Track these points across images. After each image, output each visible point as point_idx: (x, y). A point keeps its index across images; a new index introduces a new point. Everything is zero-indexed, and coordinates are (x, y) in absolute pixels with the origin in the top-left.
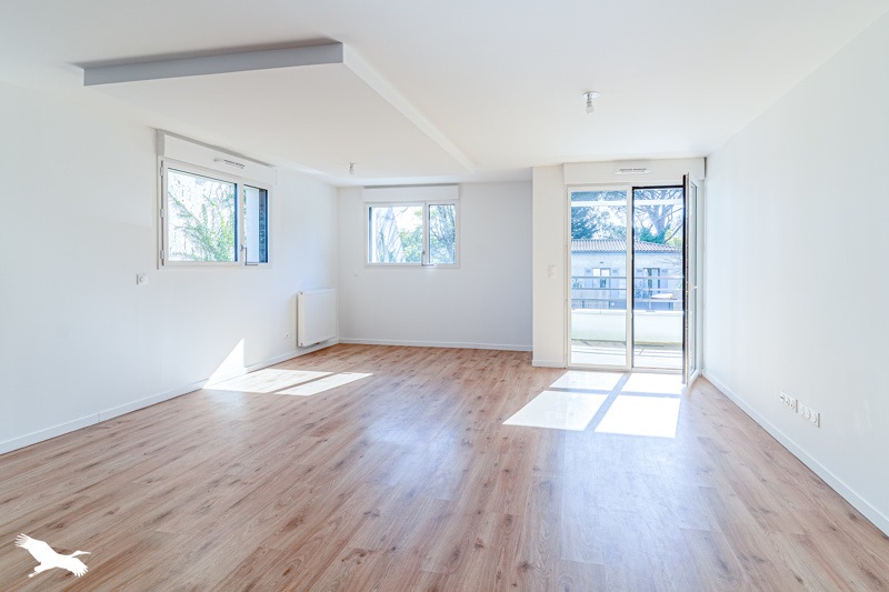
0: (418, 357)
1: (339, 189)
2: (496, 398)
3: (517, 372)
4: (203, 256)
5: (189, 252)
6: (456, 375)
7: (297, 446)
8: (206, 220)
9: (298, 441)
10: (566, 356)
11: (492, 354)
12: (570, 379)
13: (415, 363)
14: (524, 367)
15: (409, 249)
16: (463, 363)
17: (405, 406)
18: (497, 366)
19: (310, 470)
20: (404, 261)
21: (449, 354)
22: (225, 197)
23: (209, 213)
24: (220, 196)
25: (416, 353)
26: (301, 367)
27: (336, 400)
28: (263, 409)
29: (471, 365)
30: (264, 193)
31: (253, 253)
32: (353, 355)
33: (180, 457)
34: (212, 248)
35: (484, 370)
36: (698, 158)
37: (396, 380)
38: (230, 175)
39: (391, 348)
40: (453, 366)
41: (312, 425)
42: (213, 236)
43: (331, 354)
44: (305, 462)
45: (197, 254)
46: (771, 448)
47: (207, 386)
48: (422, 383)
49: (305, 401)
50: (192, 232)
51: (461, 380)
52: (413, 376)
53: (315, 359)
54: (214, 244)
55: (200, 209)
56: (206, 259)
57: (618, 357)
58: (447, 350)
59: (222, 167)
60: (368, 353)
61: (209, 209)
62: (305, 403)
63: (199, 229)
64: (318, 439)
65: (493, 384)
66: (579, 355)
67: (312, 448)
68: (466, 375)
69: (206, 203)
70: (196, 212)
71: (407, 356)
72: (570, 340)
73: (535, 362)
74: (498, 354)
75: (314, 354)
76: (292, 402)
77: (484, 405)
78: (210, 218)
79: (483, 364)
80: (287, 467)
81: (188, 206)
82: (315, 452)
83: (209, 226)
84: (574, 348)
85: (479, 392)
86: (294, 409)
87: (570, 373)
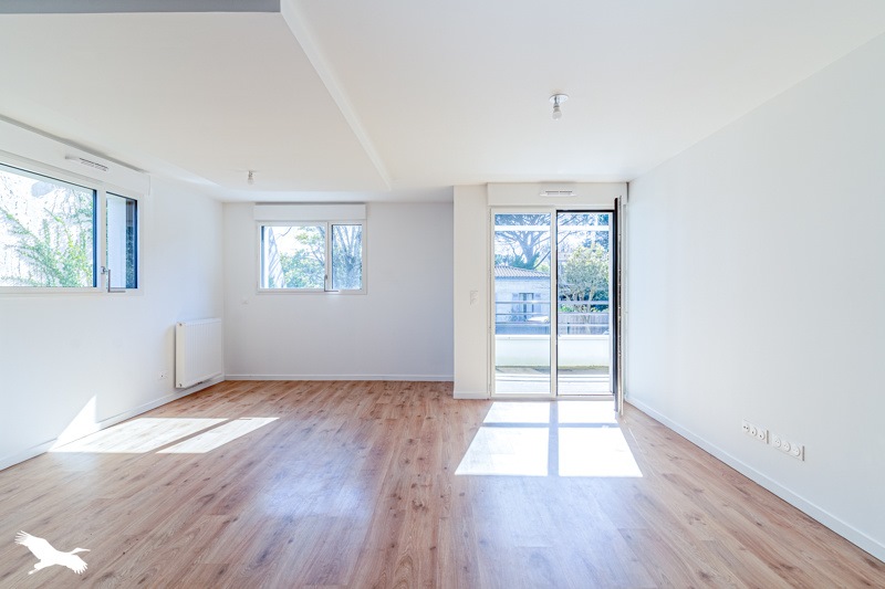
0: (324, 393)
1: (225, 205)
2: (430, 440)
3: (441, 407)
4: (44, 281)
5: (25, 276)
6: (375, 414)
7: (196, 532)
8: (47, 238)
9: (196, 526)
10: (490, 386)
11: (404, 386)
12: (497, 412)
13: (323, 402)
14: (445, 400)
15: (291, 273)
16: (377, 399)
17: (326, 459)
18: (415, 398)
19: (221, 572)
20: (285, 287)
21: (357, 390)
22: (73, 212)
23: (52, 231)
24: (67, 211)
25: (318, 389)
26: (181, 413)
27: (237, 458)
28: (137, 478)
29: (387, 400)
30: (132, 204)
31: (119, 276)
32: (244, 395)
33: (15, 570)
34: (56, 272)
35: (403, 406)
36: (621, 183)
37: (306, 424)
38: (87, 178)
39: (289, 385)
40: (366, 403)
41: (212, 497)
42: (57, 257)
43: (218, 395)
44: (212, 557)
45: (36, 279)
46: (740, 483)
47: (54, 448)
48: (338, 427)
49: (196, 462)
50: (29, 252)
51: (383, 420)
52: (324, 418)
53: (198, 402)
54: (59, 266)
55: (39, 225)
56: (48, 285)
57: (541, 384)
58: (355, 384)
59: (76, 166)
60: (262, 391)
61: (52, 227)
62: (196, 465)
63: (38, 249)
64: (223, 518)
65: (420, 422)
66: (502, 384)
67: (218, 534)
68: (385, 413)
69: (48, 219)
70: (35, 228)
71: (311, 393)
72: (493, 368)
73: (457, 393)
74: (411, 385)
75: (195, 395)
76: (178, 463)
77: (420, 450)
78: (53, 236)
79: (399, 400)
80: (187, 570)
81: (24, 221)
82: (224, 540)
83: (53, 245)
84: (498, 376)
85: (408, 435)
86: (182, 474)
87: (495, 404)
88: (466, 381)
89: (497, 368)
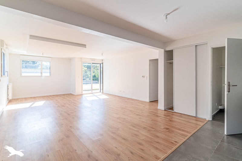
10: (82, 92)
36: (101, 60)
84: (83, 91)
87: (84, 95)
88: (78, 91)
89: (84, 91)
